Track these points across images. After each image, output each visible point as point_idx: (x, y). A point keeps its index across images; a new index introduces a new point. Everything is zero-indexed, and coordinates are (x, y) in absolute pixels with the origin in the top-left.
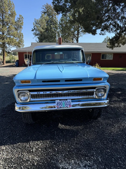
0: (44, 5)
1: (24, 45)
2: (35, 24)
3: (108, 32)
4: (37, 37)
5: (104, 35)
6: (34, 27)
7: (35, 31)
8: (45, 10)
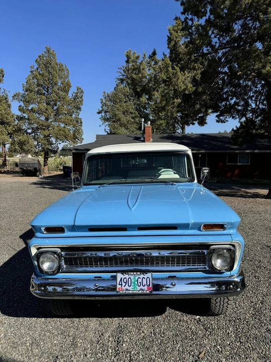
0: (122, 67)
1: (83, 139)
2: (104, 101)
3: (231, 118)
4: (107, 123)
5: (225, 122)
6: (102, 107)
7: (103, 114)
8: (123, 75)
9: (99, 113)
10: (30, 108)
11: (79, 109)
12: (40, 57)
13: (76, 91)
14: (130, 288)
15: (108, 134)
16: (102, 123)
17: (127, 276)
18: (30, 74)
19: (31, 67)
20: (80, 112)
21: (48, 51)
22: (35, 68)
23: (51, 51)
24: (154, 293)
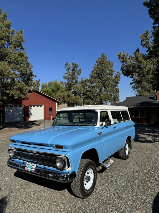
9: (131, 84)
10: (92, 86)
11: (118, 83)
12: (98, 59)
13: (116, 74)
14: (29, 169)
15: (137, 96)
16: (133, 90)
17: (29, 164)
18: (94, 68)
19: (94, 65)
20: (119, 85)
21: (103, 55)
22: (96, 65)
23: (104, 55)
24: (35, 173)
